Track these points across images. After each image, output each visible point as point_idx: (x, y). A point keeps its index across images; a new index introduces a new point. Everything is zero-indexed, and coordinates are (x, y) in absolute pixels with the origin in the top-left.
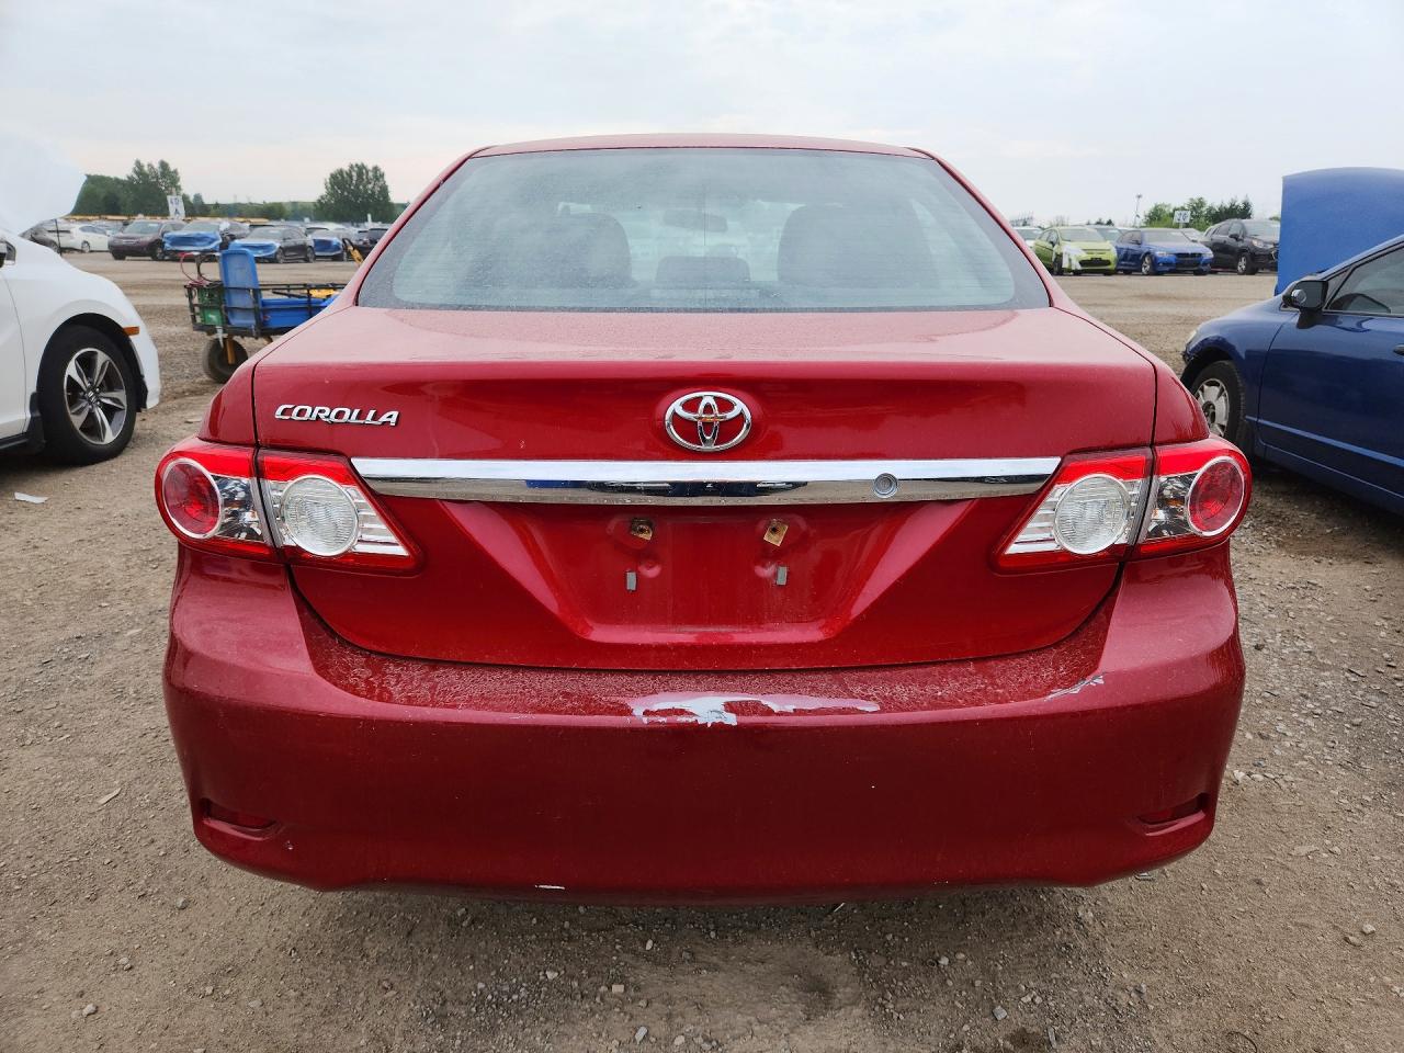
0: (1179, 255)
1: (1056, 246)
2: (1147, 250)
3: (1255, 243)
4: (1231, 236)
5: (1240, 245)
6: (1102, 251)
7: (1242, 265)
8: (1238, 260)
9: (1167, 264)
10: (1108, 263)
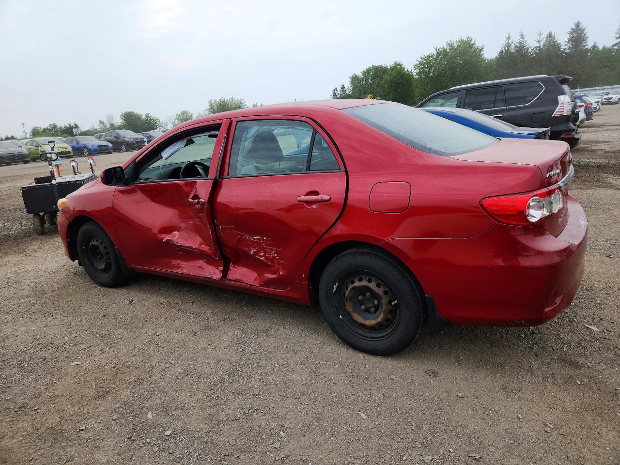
0: (99, 146)
1: (39, 147)
2: (84, 146)
3: (125, 139)
4: (114, 137)
5: (120, 140)
6: (66, 148)
7: (124, 148)
8: (121, 146)
9: (95, 150)
10: (69, 152)
